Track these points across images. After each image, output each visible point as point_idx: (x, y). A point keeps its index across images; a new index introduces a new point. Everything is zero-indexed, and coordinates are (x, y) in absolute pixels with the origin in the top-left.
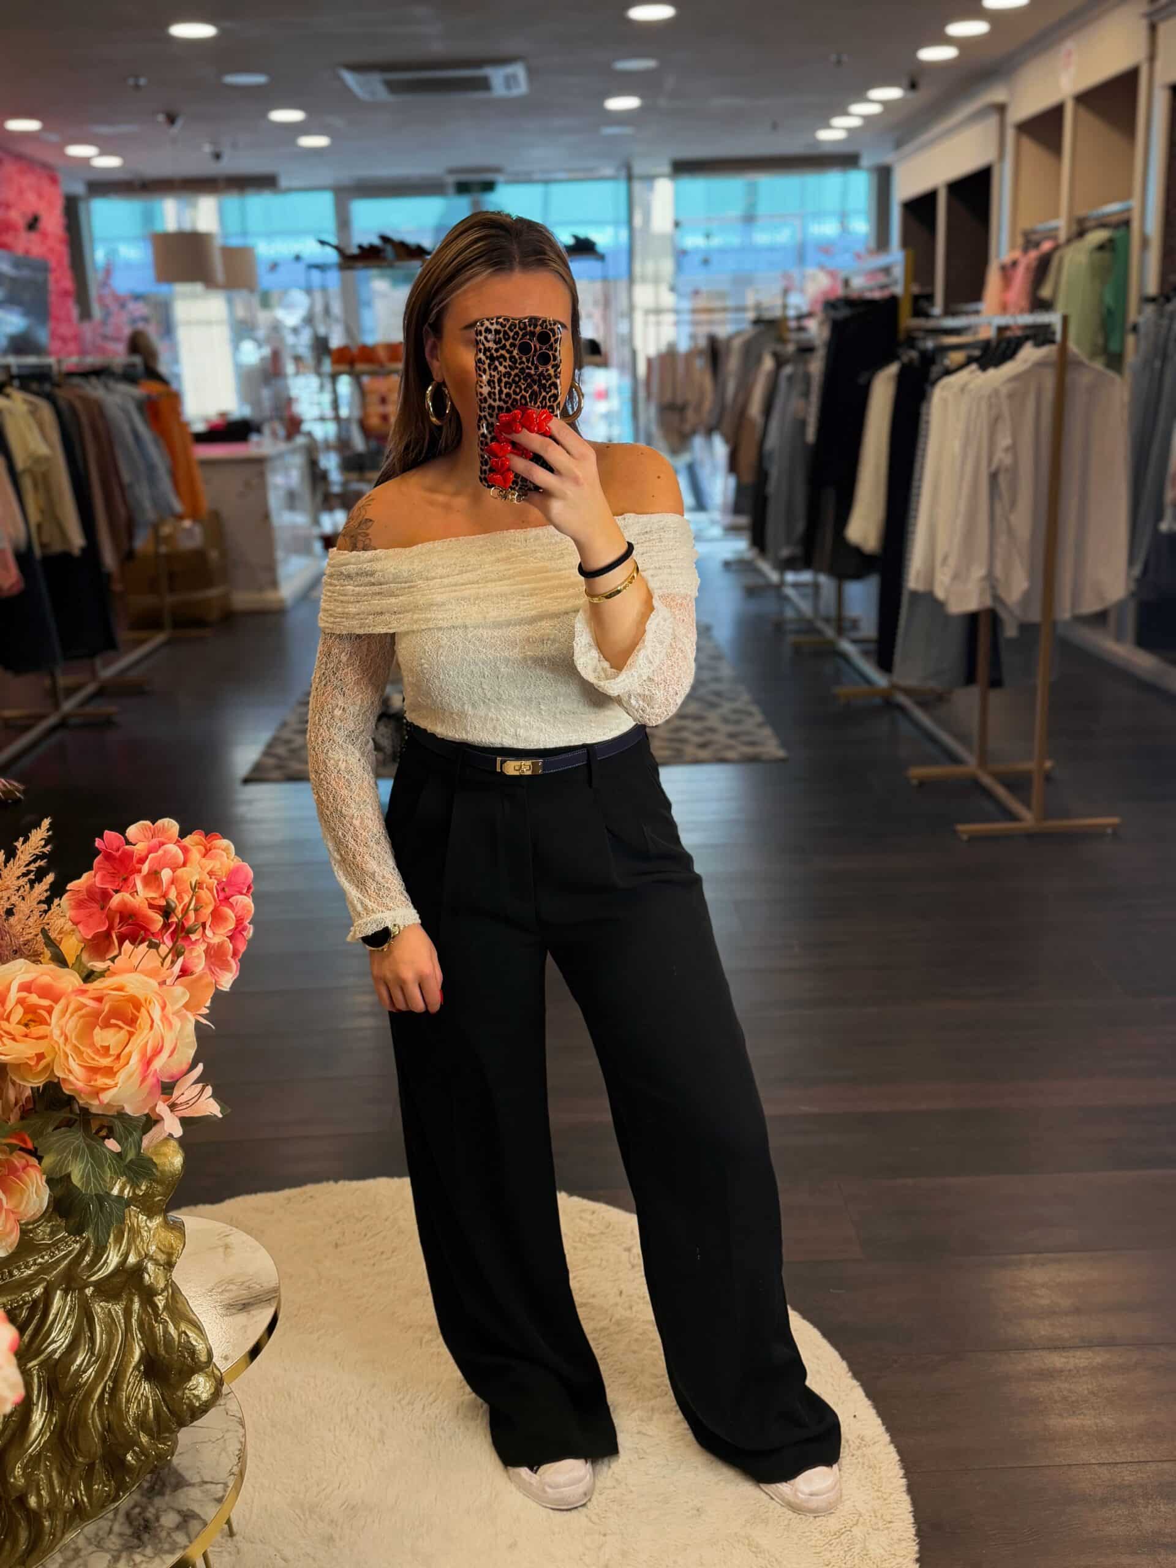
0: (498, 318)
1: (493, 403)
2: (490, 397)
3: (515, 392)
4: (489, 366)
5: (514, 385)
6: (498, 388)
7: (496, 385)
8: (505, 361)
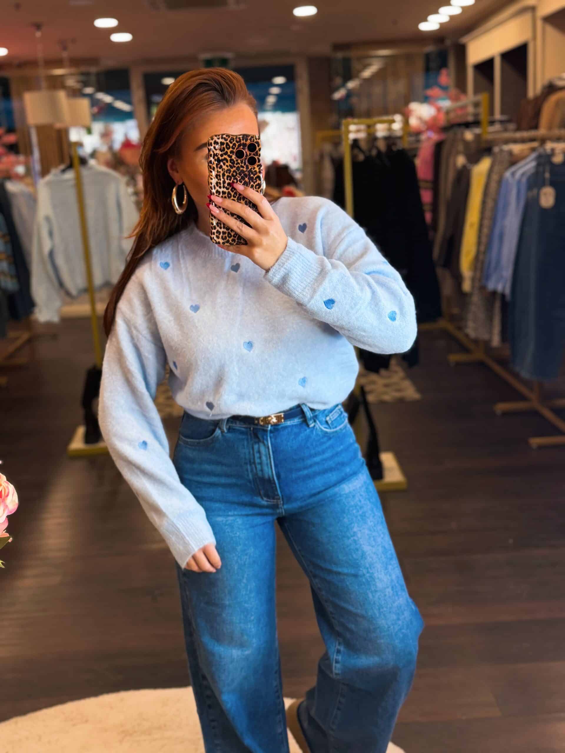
0: (222, 135)
1: (219, 190)
2: (217, 186)
4: (217, 165)
5: (233, 178)
6: (222, 180)
7: (221, 177)
8: (227, 162)
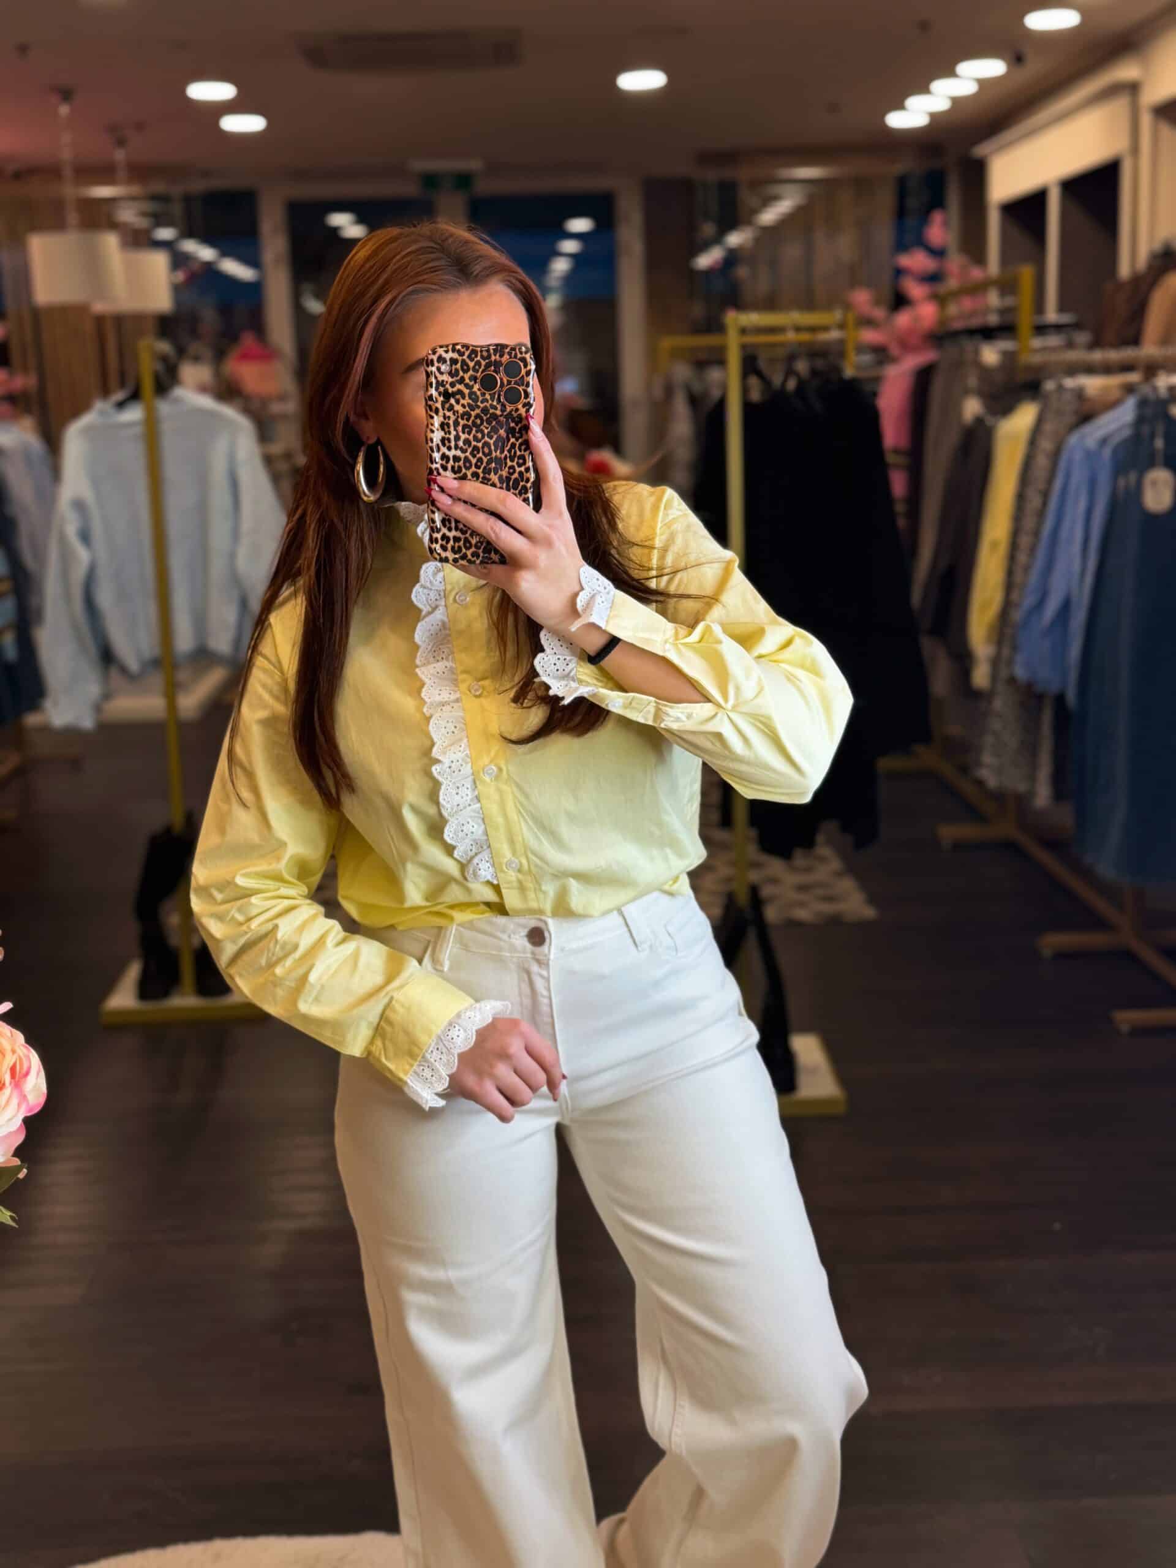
0: (454, 344)
1: (447, 453)
2: (444, 445)
3: (476, 439)
4: (443, 404)
5: (474, 429)
6: (453, 433)
7: (452, 428)
8: (464, 398)
